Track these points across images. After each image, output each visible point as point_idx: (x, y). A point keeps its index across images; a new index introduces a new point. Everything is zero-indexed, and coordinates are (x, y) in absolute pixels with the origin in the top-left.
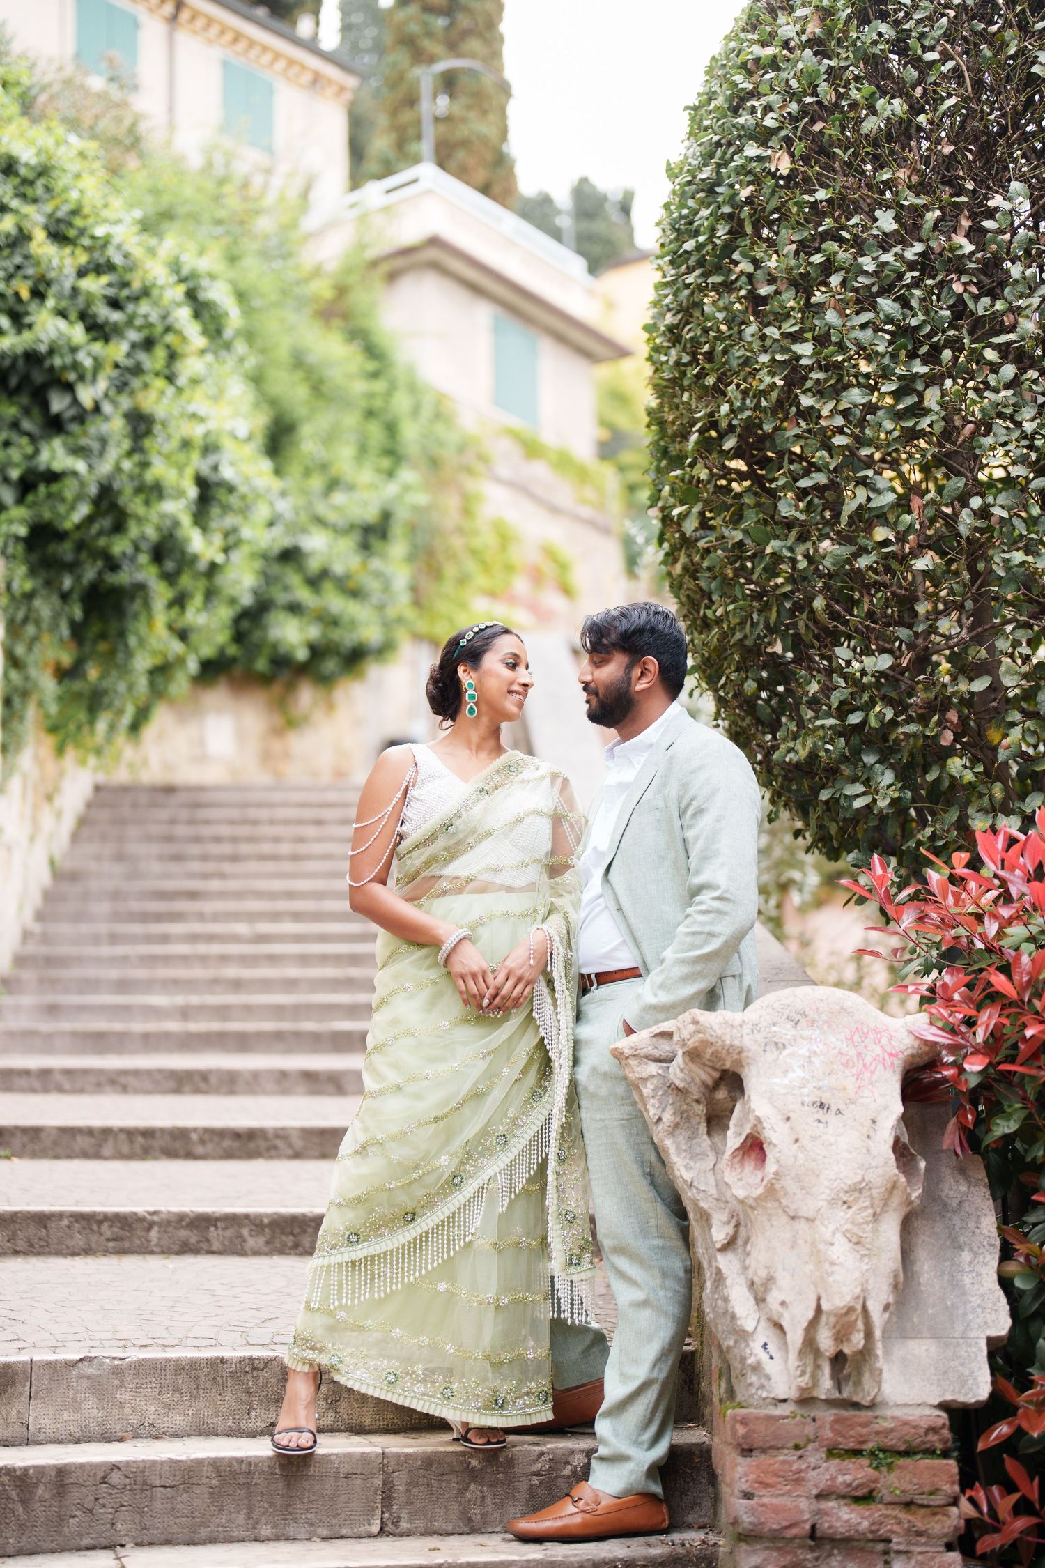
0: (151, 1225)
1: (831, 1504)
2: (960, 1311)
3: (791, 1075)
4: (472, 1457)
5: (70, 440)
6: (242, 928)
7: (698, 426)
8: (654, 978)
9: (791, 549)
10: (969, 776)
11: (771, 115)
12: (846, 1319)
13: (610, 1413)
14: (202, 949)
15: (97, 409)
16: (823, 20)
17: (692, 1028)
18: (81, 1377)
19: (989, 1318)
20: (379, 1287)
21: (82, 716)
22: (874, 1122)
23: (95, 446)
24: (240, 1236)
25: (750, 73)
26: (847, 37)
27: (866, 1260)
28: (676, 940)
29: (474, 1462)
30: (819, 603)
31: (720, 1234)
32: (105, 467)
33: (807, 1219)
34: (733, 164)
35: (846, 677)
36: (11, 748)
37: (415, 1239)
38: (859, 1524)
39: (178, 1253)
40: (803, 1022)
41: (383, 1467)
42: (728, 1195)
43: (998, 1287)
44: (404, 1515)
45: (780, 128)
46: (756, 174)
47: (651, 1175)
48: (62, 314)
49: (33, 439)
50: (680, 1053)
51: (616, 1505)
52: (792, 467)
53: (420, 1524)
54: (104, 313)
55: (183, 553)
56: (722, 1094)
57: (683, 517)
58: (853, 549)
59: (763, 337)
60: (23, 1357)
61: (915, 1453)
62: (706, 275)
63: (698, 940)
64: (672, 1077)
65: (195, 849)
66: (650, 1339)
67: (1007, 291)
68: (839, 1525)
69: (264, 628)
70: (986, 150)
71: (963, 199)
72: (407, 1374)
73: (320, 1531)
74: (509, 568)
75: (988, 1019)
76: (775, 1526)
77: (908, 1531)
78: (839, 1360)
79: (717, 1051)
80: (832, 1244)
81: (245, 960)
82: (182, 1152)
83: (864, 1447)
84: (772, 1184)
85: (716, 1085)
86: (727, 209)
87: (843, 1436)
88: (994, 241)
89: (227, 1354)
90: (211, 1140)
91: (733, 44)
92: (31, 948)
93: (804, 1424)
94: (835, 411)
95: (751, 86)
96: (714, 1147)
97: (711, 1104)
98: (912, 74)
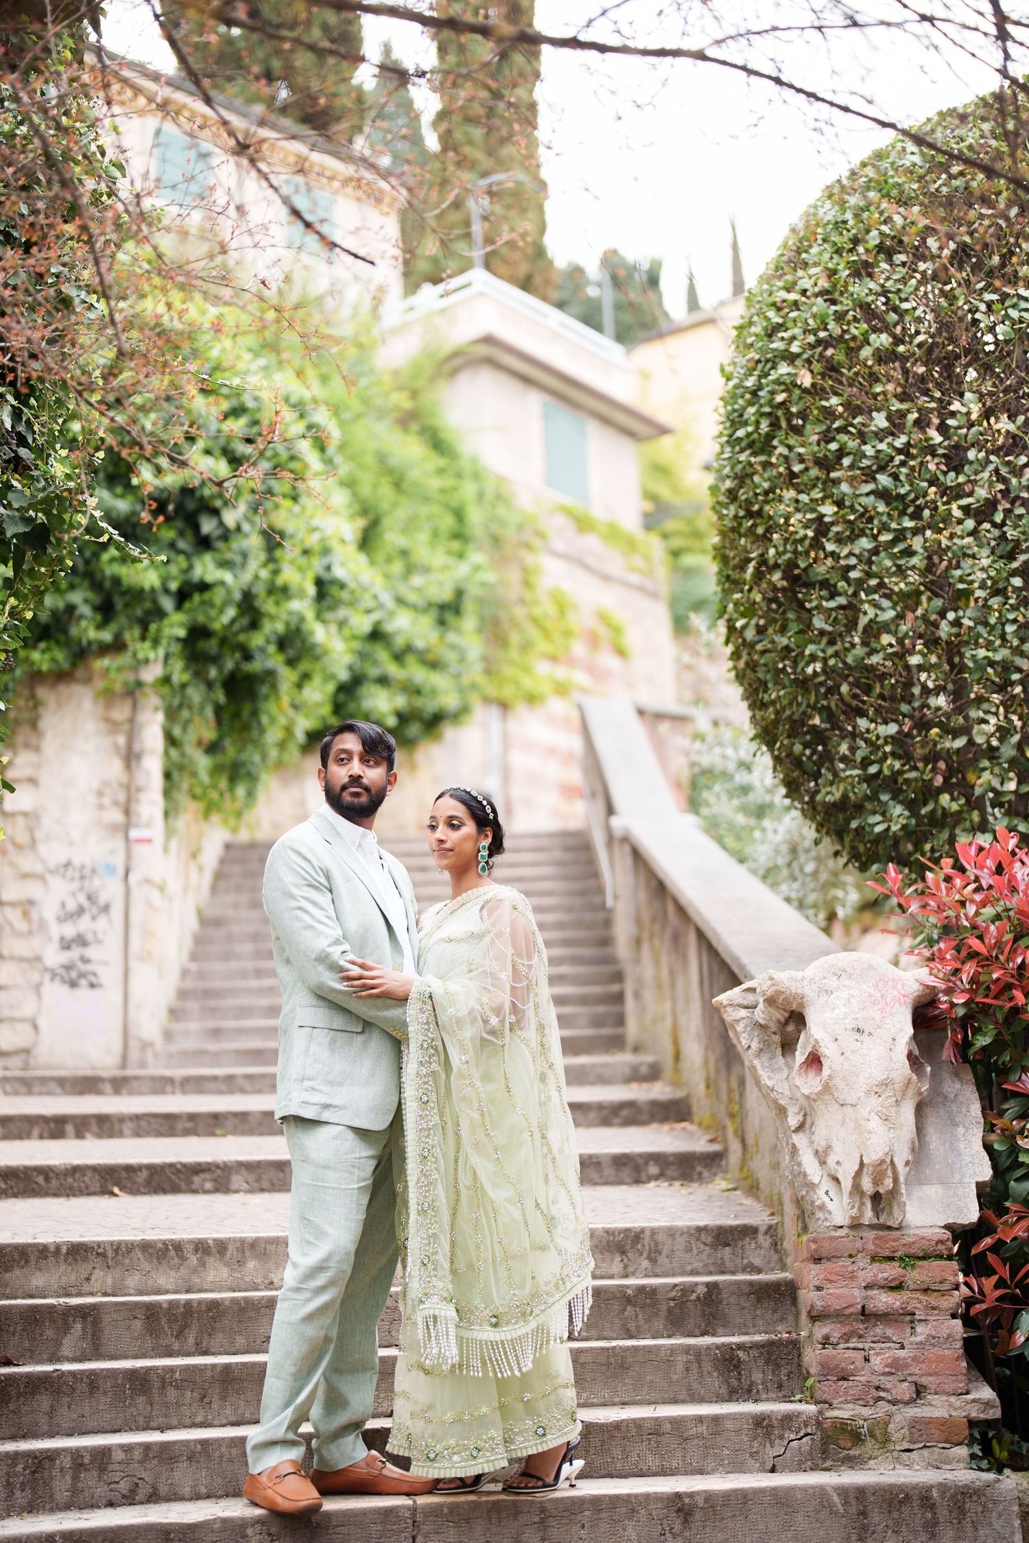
1: (875, 1292)
2: (958, 1166)
3: (837, 1011)
4: (628, 1287)
5: (217, 556)
7: (753, 564)
9: (823, 651)
10: (955, 807)
11: (796, 343)
12: (880, 1169)
15: (238, 529)
16: (829, 277)
17: (769, 983)
19: (978, 1170)
21: (223, 783)
22: (894, 1040)
23: (238, 559)
25: (779, 309)
26: (847, 290)
27: (892, 1131)
29: (630, 1291)
30: (844, 689)
31: (793, 1121)
32: (247, 577)
33: (852, 1105)
34: (772, 376)
35: (866, 741)
36: (172, 814)
38: (894, 1304)
40: (844, 976)
42: (798, 1095)
43: (983, 1150)
45: (803, 353)
46: (790, 386)
48: (208, 452)
49: (188, 556)
50: (761, 1001)
52: (821, 593)
54: (241, 449)
55: (303, 642)
56: (791, 1028)
57: (744, 627)
58: (866, 650)
59: (797, 501)
61: (929, 1258)
62: (755, 454)
64: (757, 1017)
67: (966, 468)
68: (880, 1305)
70: (948, 371)
71: (932, 405)
74: (567, 634)
75: (969, 969)
76: (838, 1308)
77: (926, 1307)
78: (876, 1197)
79: (786, 998)
80: (869, 1120)
83: (896, 1254)
84: (827, 1084)
85: (787, 1021)
86: (767, 409)
87: (881, 1248)
88: (956, 434)
91: (765, 287)
92: (189, 984)
93: (855, 1241)
94: (851, 554)
95: (780, 321)
96: (787, 1064)
97: (784, 1035)
98: (893, 317)
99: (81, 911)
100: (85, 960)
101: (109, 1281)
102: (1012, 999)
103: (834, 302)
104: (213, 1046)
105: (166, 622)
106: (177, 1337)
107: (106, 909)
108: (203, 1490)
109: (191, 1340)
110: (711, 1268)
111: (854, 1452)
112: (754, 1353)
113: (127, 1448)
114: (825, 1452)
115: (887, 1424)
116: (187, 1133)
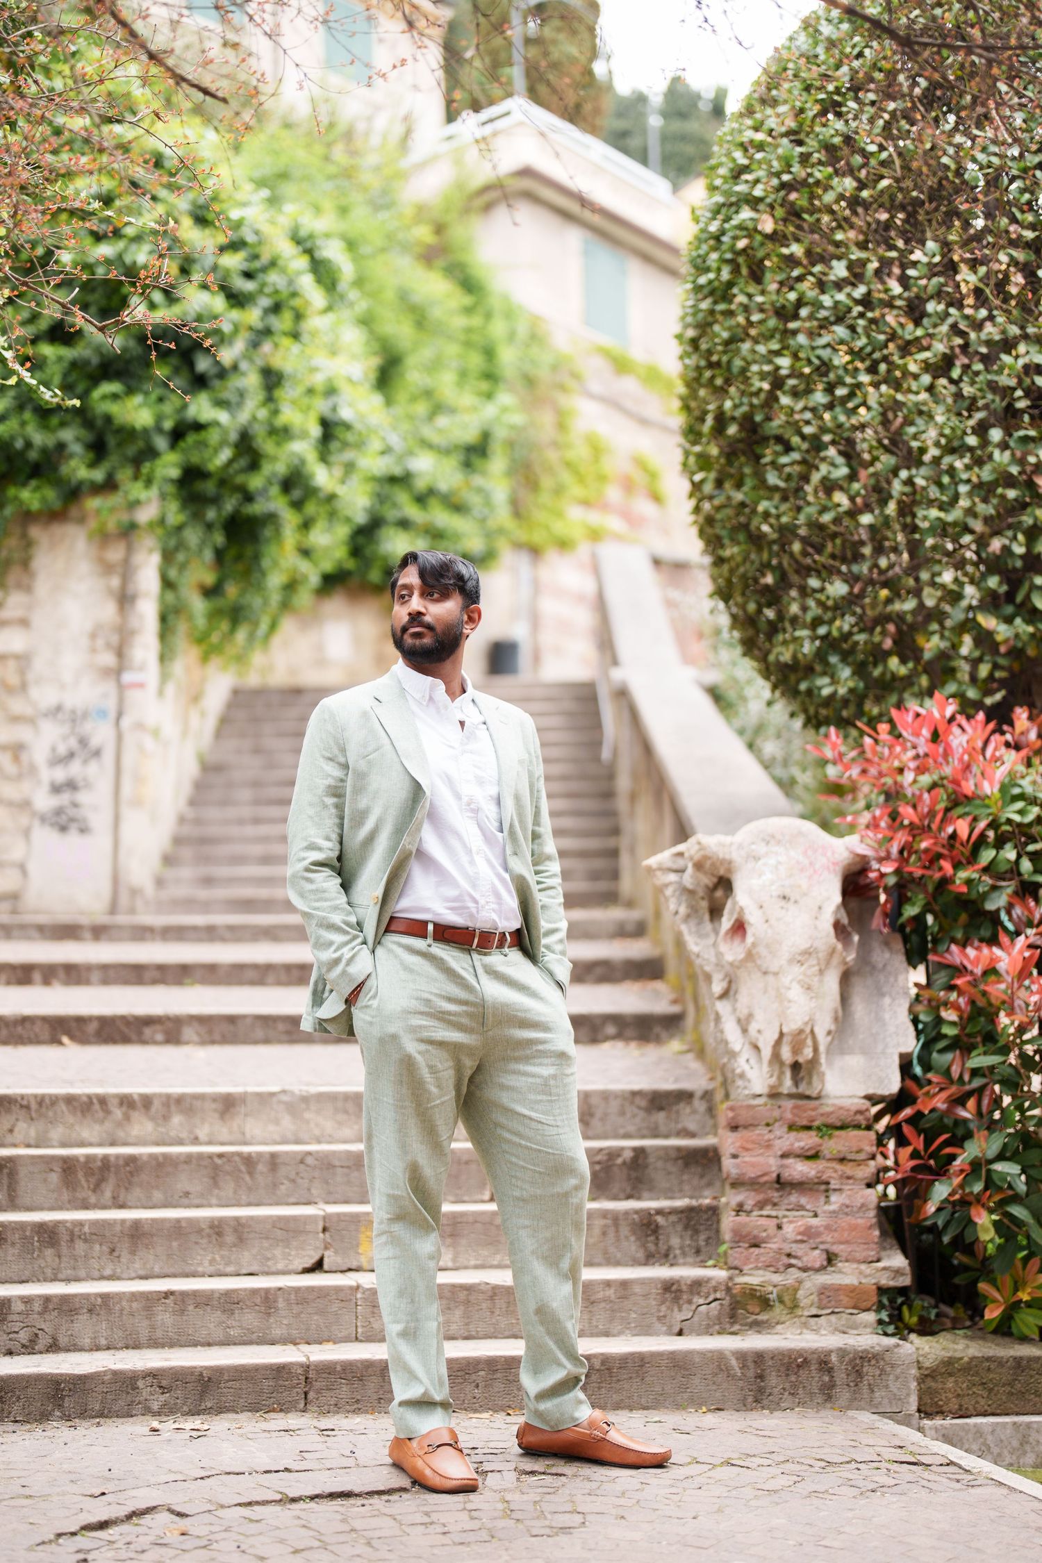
1: (791, 1161)
2: (882, 1036)
3: (764, 877)
5: (213, 395)
7: (711, 416)
9: (776, 508)
10: (903, 671)
11: (760, 186)
12: (800, 1038)
15: (235, 367)
16: (797, 115)
17: (697, 847)
18: (280, 1102)
19: (901, 1041)
21: (225, 626)
22: (819, 908)
23: (235, 398)
25: (746, 150)
26: (813, 131)
27: (814, 1000)
30: (796, 548)
31: (717, 988)
32: (244, 417)
33: (774, 974)
34: (734, 221)
35: (817, 600)
36: (168, 657)
38: (809, 1173)
40: (772, 842)
42: (723, 961)
43: (908, 1020)
45: (766, 197)
46: (750, 231)
48: (204, 287)
49: (182, 396)
50: (690, 865)
52: (776, 448)
54: (240, 284)
55: (306, 484)
56: (719, 893)
57: (704, 481)
58: (819, 507)
59: (754, 352)
60: (240, 1089)
61: (847, 1127)
62: (715, 303)
64: (685, 881)
67: (925, 321)
68: (795, 1174)
69: (377, 543)
70: (911, 218)
71: (894, 254)
74: (602, 478)
75: (902, 838)
76: (753, 1176)
77: (841, 1177)
78: (796, 1067)
79: (714, 863)
80: (790, 989)
83: (813, 1124)
84: (750, 951)
85: (715, 887)
86: (729, 256)
87: (799, 1117)
92: (187, 830)
93: (773, 1110)
94: (805, 408)
95: (745, 162)
96: (713, 931)
97: (711, 900)
98: (858, 160)
99: (71, 755)
100: (75, 805)
101: (33, 1133)
102: (941, 869)
103: (800, 143)
104: (203, 894)
105: (159, 462)
106: (94, 1191)
107: (97, 753)
108: (103, 1342)
109: (108, 1194)
110: (645, 1132)
111: (761, 1317)
112: (673, 1218)
113: (27, 1300)
114: (733, 1317)
115: (796, 1290)
116: (154, 982)
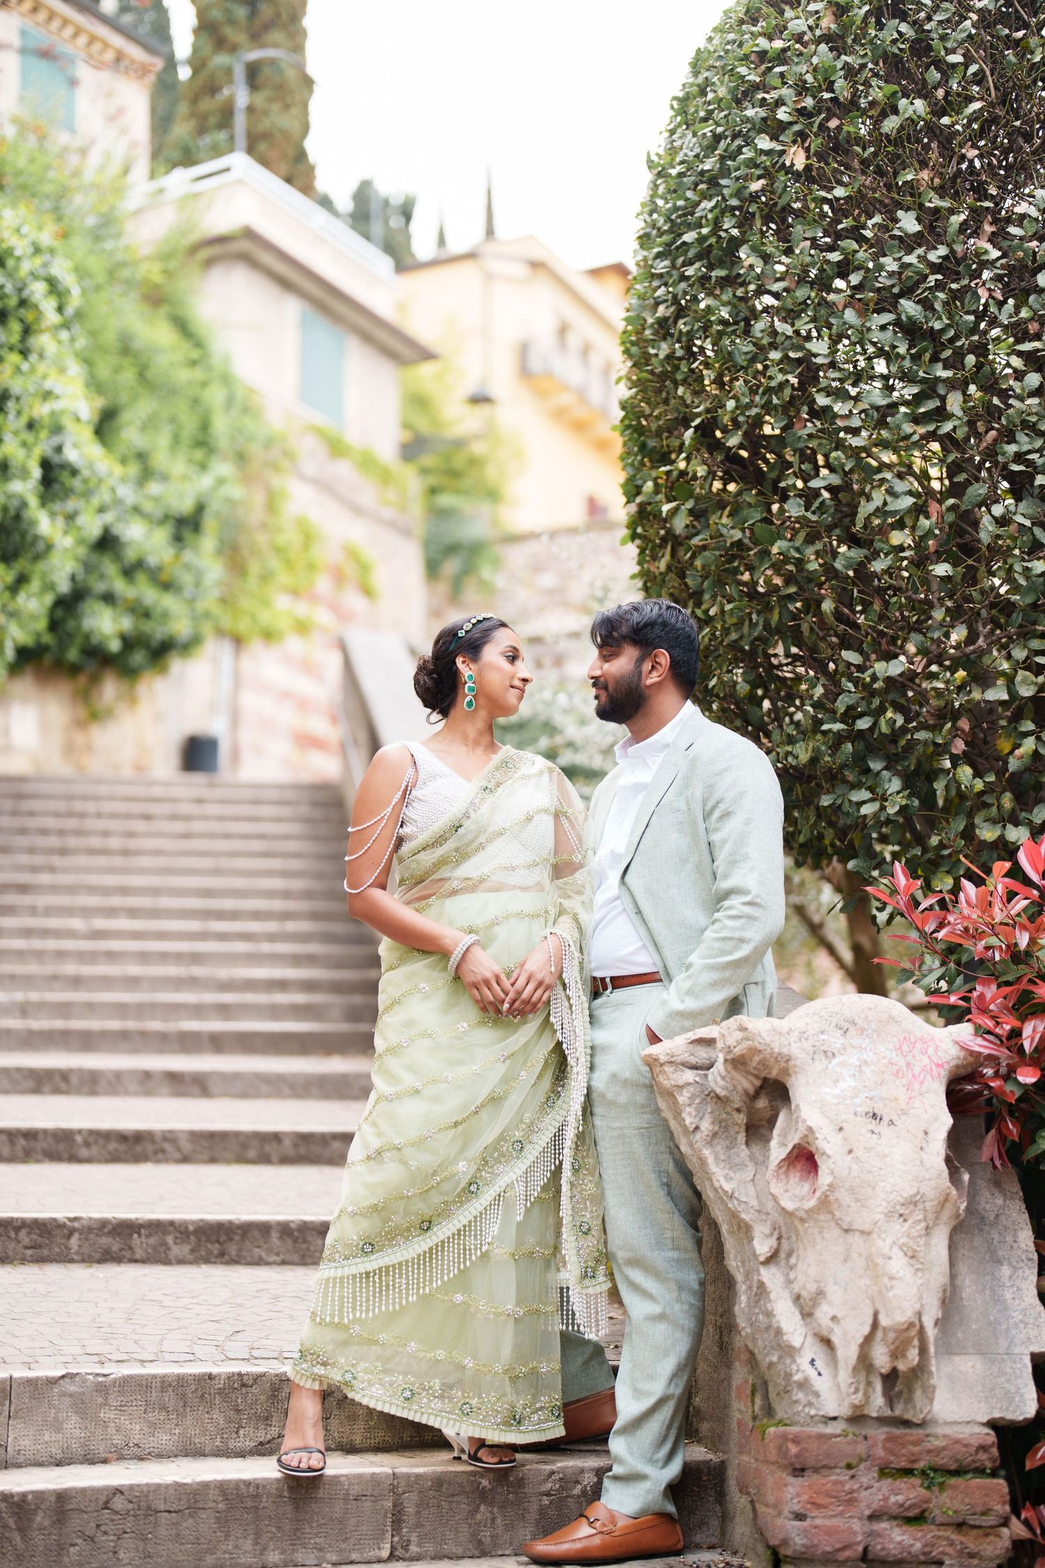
0: (72, 1232)
1: (884, 1525)
2: (1004, 1327)
3: (842, 1085)
4: (482, 1476)
6: (77, 924)
7: (696, 422)
8: (681, 981)
9: (798, 550)
10: (978, 785)
11: (784, 108)
12: (906, 1335)
13: (625, 1430)
14: (37, 944)
16: (837, 16)
17: (739, 1035)
18: (63, 1394)
19: (1032, 1334)
20: (394, 1299)
22: (926, 1133)
24: (165, 1244)
25: (756, 63)
26: (865, 35)
27: (920, 1274)
28: (702, 947)
29: (485, 1482)
30: (829, 606)
31: (762, 1247)
33: (862, 1232)
34: (742, 157)
35: (856, 682)
37: (431, 1249)
38: (912, 1545)
39: (99, 1262)
40: (852, 1031)
41: (393, 1488)
42: (770, 1205)
43: (1038, 1303)
44: (414, 1538)
45: (791, 124)
46: (774, 169)
47: (668, 1185)
50: (722, 1060)
51: (633, 1525)
52: (803, 467)
53: (430, 1548)
56: (762, 1103)
57: (671, 513)
59: (774, 333)
61: (966, 1473)
62: (711, 267)
63: (728, 946)
64: (712, 1084)
65: (21, 841)
66: (666, 1354)
67: (1032, 298)
68: (891, 1546)
69: (78, 618)
71: (987, 204)
72: (424, 1389)
73: (329, 1556)
75: (1033, 1031)
76: (828, 1549)
77: (961, 1553)
78: (891, 1378)
79: (765, 1059)
80: (890, 1258)
81: (82, 957)
82: (66, 1155)
83: (916, 1466)
84: (826, 1196)
85: (756, 1094)
86: (733, 203)
87: (895, 1455)
88: (1021, 248)
89: (215, 1370)
90: (96, 1143)
93: (856, 1442)
94: (854, 411)
95: (757, 78)
96: (752, 1158)
97: (751, 1111)
98: (934, 75)
103: (844, 51)
